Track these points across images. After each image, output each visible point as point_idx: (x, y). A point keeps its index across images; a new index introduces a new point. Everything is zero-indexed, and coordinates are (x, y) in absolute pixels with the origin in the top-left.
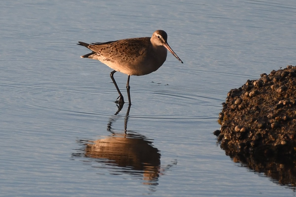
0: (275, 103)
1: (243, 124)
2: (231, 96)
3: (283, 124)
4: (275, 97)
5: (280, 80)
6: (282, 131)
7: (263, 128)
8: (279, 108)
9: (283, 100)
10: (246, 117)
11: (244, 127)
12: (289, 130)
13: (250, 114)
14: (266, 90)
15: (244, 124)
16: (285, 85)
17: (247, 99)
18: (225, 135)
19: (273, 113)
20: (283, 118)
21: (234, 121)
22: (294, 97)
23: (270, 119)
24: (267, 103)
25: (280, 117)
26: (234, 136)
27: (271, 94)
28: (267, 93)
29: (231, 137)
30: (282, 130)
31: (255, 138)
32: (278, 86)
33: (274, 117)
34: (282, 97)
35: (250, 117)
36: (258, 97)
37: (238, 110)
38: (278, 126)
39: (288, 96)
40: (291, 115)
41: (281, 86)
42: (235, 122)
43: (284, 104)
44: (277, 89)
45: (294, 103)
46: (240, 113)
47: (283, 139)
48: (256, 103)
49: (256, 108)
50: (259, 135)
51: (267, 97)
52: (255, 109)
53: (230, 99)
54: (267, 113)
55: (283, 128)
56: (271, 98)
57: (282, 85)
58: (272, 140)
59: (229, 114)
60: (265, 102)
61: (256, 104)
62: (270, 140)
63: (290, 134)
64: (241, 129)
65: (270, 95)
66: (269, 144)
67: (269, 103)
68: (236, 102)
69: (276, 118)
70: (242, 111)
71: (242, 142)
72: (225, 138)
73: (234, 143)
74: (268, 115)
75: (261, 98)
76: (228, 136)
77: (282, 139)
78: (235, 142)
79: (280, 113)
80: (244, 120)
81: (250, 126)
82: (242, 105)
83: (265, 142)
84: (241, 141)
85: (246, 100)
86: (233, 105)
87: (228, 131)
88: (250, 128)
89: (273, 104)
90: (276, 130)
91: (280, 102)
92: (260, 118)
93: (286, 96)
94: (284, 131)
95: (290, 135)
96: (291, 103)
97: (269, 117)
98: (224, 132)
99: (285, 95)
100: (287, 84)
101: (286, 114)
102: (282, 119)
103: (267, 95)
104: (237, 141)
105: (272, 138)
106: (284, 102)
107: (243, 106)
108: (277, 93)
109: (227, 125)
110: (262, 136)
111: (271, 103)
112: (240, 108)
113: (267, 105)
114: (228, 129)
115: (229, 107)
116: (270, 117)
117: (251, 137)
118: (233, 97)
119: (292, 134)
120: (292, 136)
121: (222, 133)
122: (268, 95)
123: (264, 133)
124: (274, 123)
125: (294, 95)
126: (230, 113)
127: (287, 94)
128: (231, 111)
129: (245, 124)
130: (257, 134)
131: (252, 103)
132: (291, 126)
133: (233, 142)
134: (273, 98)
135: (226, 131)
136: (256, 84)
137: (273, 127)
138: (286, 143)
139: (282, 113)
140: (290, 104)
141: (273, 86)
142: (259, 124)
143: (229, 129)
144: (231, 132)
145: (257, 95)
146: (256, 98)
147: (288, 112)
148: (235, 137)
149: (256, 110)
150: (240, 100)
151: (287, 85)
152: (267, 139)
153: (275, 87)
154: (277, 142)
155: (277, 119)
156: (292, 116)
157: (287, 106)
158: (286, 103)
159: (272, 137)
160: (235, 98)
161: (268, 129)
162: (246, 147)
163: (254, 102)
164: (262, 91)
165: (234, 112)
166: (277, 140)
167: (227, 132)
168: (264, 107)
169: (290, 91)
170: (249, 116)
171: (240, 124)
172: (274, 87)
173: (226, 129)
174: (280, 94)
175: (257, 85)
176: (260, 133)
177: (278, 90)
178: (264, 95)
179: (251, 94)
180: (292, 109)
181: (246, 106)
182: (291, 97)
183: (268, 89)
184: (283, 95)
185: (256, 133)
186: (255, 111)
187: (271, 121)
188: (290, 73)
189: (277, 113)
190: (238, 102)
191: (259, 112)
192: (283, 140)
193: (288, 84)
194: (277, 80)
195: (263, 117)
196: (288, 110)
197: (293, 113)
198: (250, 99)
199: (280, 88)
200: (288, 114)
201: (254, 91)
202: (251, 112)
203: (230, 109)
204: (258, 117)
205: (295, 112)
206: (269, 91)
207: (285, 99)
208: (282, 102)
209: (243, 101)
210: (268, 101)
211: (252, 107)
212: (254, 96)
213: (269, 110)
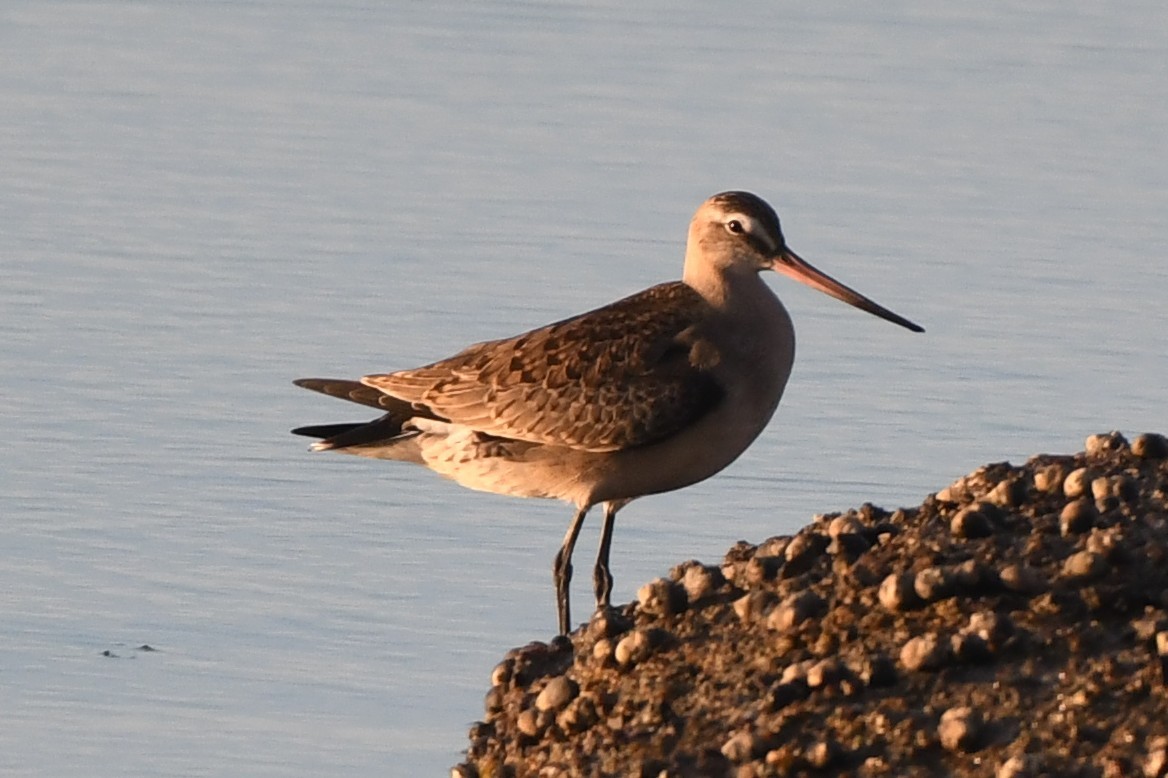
0: (760, 685)
2: (508, 680)
4: (762, 654)
5: (781, 571)
8: (788, 704)
9: (806, 664)
13: (626, 743)
14: (706, 627)
16: (813, 587)
17: (605, 677)
19: (753, 729)
20: (810, 756)
22: (866, 647)
23: (738, 762)
24: (719, 686)
25: (794, 747)
27: (741, 639)
28: (718, 638)
32: (772, 601)
33: (758, 753)
34: (799, 648)
35: (626, 758)
36: (667, 663)
37: (559, 736)
39: (834, 646)
40: (852, 736)
41: (789, 595)
43: (814, 679)
44: (768, 615)
45: (865, 676)
46: (569, 748)
48: (653, 688)
49: (654, 716)
51: (714, 658)
53: (513, 697)
54: (719, 731)
56: (739, 660)
57: (798, 590)
59: (506, 762)
60: (705, 684)
61: (655, 698)
65: (734, 648)
67: (731, 685)
68: (543, 702)
69: (771, 756)
70: (581, 739)
74: (724, 743)
75: (680, 664)
79: (796, 732)
82: (579, 706)
85: (597, 683)
86: (527, 714)
89: (751, 687)
91: (789, 674)
92: (685, 761)
93: (819, 647)
96: (852, 677)
97: (732, 755)
99: (815, 640)
100: (824, 582)
101: (823, 735)
102: (806, 758)
103: (713, 646)
106: (812, 670)
107: (587, 714)
108: (772, 632)
112: (569, 725)
113: (717, 698)
115: (503, 734)
116: (738, 752)
118: (523, 682)
122: (718, 646)
125: (864, 637)
126: (508, 760)
127: (827, 634)
128: (519, 745)
131: (633, 694)
134: (749, 662)
136: (649, 600)
139: (804, 730)
140: (848, 681)
141: (744, 600)
145: (659, 652)
146: (652, 666)
147: (837, 723)
149: (658, 725)
150: (564, 688)
151: (823, 588)
153: (757, 606)
155: (776, 764)
156: (862, 745)
157: (830, 690)
158: (829, 678)
160: (535, 688)
163: (646, 687)
164: (684, 630)
165: (535, 748)
168: (698, 707)
169: (843, 617)
170: (621, 755)
172: (750, 606)
174: (789, 637)
175: (660, 603)
177: (773, 617)
178: (698, 646)
179: (626, 647)
181: (600, 711)
182: (850, 650)
183: (717, 619)
184: (805, 644)
186: (651, 729)
187: (742, 774)
188: (835, 540)
189: (777, 730)
190: (553, 698)
191: (680, 725)
193: (832, 586)
194: (768, 573)
195: (701, 755)
196: (838, 711)
197: (862, 730)
198: (620, 674)
199: (788, 607)
200: (839, 735)
201: (642, 633)
202: (632, 734)
203: (509, 740)
204: (672, 757)
205: (873, 722)
206: (725, 630)
207: (817, 658)
208: (799, 669)
209: (583, 688)
210: (725, 679)
211: (637, 713)
212: (644, 659)
213: (727, 717)
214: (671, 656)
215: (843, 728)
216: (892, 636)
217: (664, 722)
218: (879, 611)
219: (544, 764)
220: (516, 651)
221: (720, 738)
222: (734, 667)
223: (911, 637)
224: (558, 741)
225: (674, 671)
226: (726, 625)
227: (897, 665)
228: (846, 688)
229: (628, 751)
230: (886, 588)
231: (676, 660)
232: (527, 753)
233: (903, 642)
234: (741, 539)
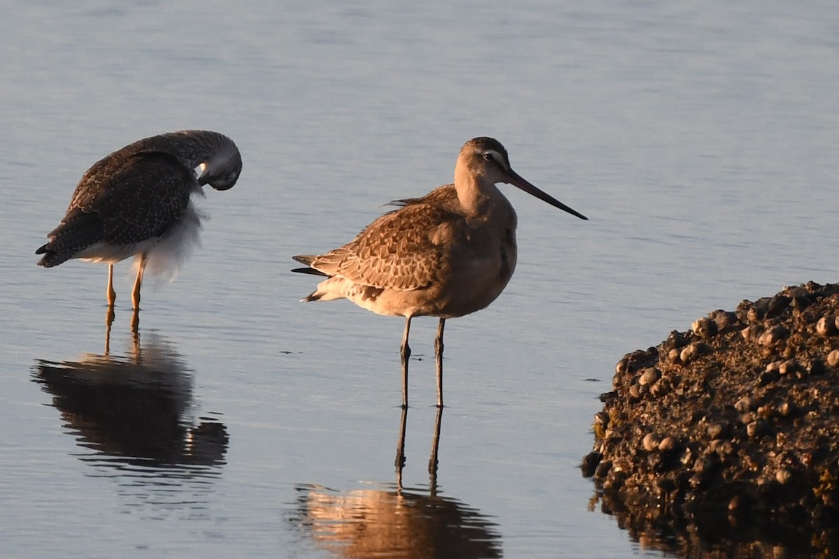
0: (755, 373)
1: (668, 428)
2: (625, 370)
3: (780, 426)
4: (756, 357)
5: (766, 315)
6: (778, 445)
7: (723, 436)
8: (769, 383)
9: (779, 362)
10: (675, 412)
11: (670, 435)
12: (798, 441)
13: (685, 402)
14: (727, 343)
15: (668, 430)
16: (782, 323)
17: (675, 368)
18: (615, 461)
19: (750, 395)
20: (780, 410)
21: (640, 423)
22: (809, 354)
23: (743, 412)
24: (733, 373)
25: (772, 405)
26: (642, 461)
27: (745, 350)
28: (733, 348)
29: (634, 464)
30: (778, 441)
31: (702, 464)
32: (761, 330)
33: (753, 408)
34: (775, 354)
35: (685, 409)
36: (707, 361)
37: (651, 398)
38: (767, 430)
39: (792, 354)
40: (801, 400)
41: (770, 327)
42: (644, 424)
43: (782, 371)
44: (759, 338)
45: (808, 369)
46: (656, 405)
47: (782, 465)
48: (699, 374)
49: (701, 388)
50: (714, 455)
51: (731, 359)
52: (699, 389)
53: (627, 378)
54: (733, 397)
55: (780, 436)
56: (744, 360)
57: (774, 325)
58: (750, 469)
59: (623, 412)
60: (726, 372)
61: (700, 379)
62: (744, 470)
63: (800, 450)
64: (660, 443)
66: (742, 480)
67: (739, 373)
68: (642, 381)
69: (760, 409)
70: (662, 400)
71: (665, 476)
72: (618, 469)
73: (643, 481)
74: (735, 403)
75: (714, 362)
76: (622, 463)
77: (779, 466)
78: (646, 479)
79: (773, 397)
80: (668, 418)
81: (687, 432)
82: (661, 383)
83: (730, 475)
84: (662, 476)
85: (671, 371)
86: (634, 386)
87: (623, 450)
88: (687, 439)
89: (750, 374)
90: (761, 443)
91: (770, 367)
92: (715, 412)
93: (785, 354)
94: (785, 443)
95: (802, 454)
96: (802, 370)
97: (740, 409)
98: (613, 455)
99: (783, 350)
100: (788, 321)
101: (787, 399)
102: (778, 411)
103: (730, 353)
104: (651, 477)
105: (750, 464)
106: (781, 366)
107: (665, 387)
108: (761, 345)
109: (619, 435)
110: (722, 459)
111: (744, 373)
112: (655, 391)
113: (731, 380)
114: (624, 446)
115: (622, 397)
116: (743, 408)
117: (690, 465)
118: (632, 371)
119: (806, 451)
120: (808, 457)
121: (607, 458)
122: (733, 353)
123: (728, 451)
124: (755, 423)
125: (808, 349)
126: (625, 409)
127: (789, 347)
128: (629, 403)
129: (671, 428)
130: (706, 454)
131: (689, 377)
132: (802, 431)
133: (639, 478)
134: (748, 361)
135: (619, 452)
136: (698, 328)
137: (751, 433)
138: (789, 476)
139: (777, 397)
140: (800, 372)
141: (747, 329)
142: (713, 426)
143: (627, 445)
144: (633, 452)
145: (703, 356)
146: (699, 363)
147: (794, 393)
148: (645, 466)
149: (702, 393)
150: (653, 374)
151: (787, 324)
152: (736, 468)
153: (753, 332)
154: (763, 476)
155: (762, 413)
156: (807, 404)
157: (790, 376)
158: (789, 369)
159: (751, 462)
160: (639, 373)
161: (737, 439)
162: (677, 491)
163: (695, 373)
164: (715, 344)
165: (639, 404)
166: (764, 469)
167: (621, 452)
168: (723, 384)
169: (798, 339)
170: (683, 408)
171: (659, 430)
172: (750, 331)
173: (619, 446)
174: (770, 348)
175: (703, 330)
176: (715, 451)
177: (761, 339)
178: (723, 353)
179: (685, 353)
180: (804, 385)
181: (672, 385)
182: (801, 356)
183: (732, 339)
184: (778, 352)
185: (705, 452)
186: (698, 395)
187: (745, 419)
188: (794, 300)
189: (763, 396)
190: (648, 379)
191: (713, 394)
192: (782, 468)
193: (792, 323)
194: (759, 316)
195: (724, 409)
196: (795, 387)
197: (807, 396)
198: (682, 367)
199: (770, 333)
200: (795, 399)
201: (694, 346)
202: (688, 398)
203: (625, 400)
204: (708, 409)
205: (813, 393)
206: (737, 345)
207: (784, 360)
208: (775, 365)
209: (663, 373)
210: (736, 369)
211: (691, 387)
212: (695, 359)
213: (738, 389)
214: (709, 358)
215: (798, 395)
216: (823, 349)
217: (705, 391)
218: (816, 336)
219: (643, 412)
220: (629, 355)
221: (733, 400)
222: (741, 364)
223: (832, 350)
224: (650, 401)
225: (711, 365)
226: (737, 342)
227: (825, 364)
228: (799, 375)
229: (685, 406)
230: (820, 325)
231: (711, 359)
232: (634, 407)
233: (829, 352)
234: (745, 299)
